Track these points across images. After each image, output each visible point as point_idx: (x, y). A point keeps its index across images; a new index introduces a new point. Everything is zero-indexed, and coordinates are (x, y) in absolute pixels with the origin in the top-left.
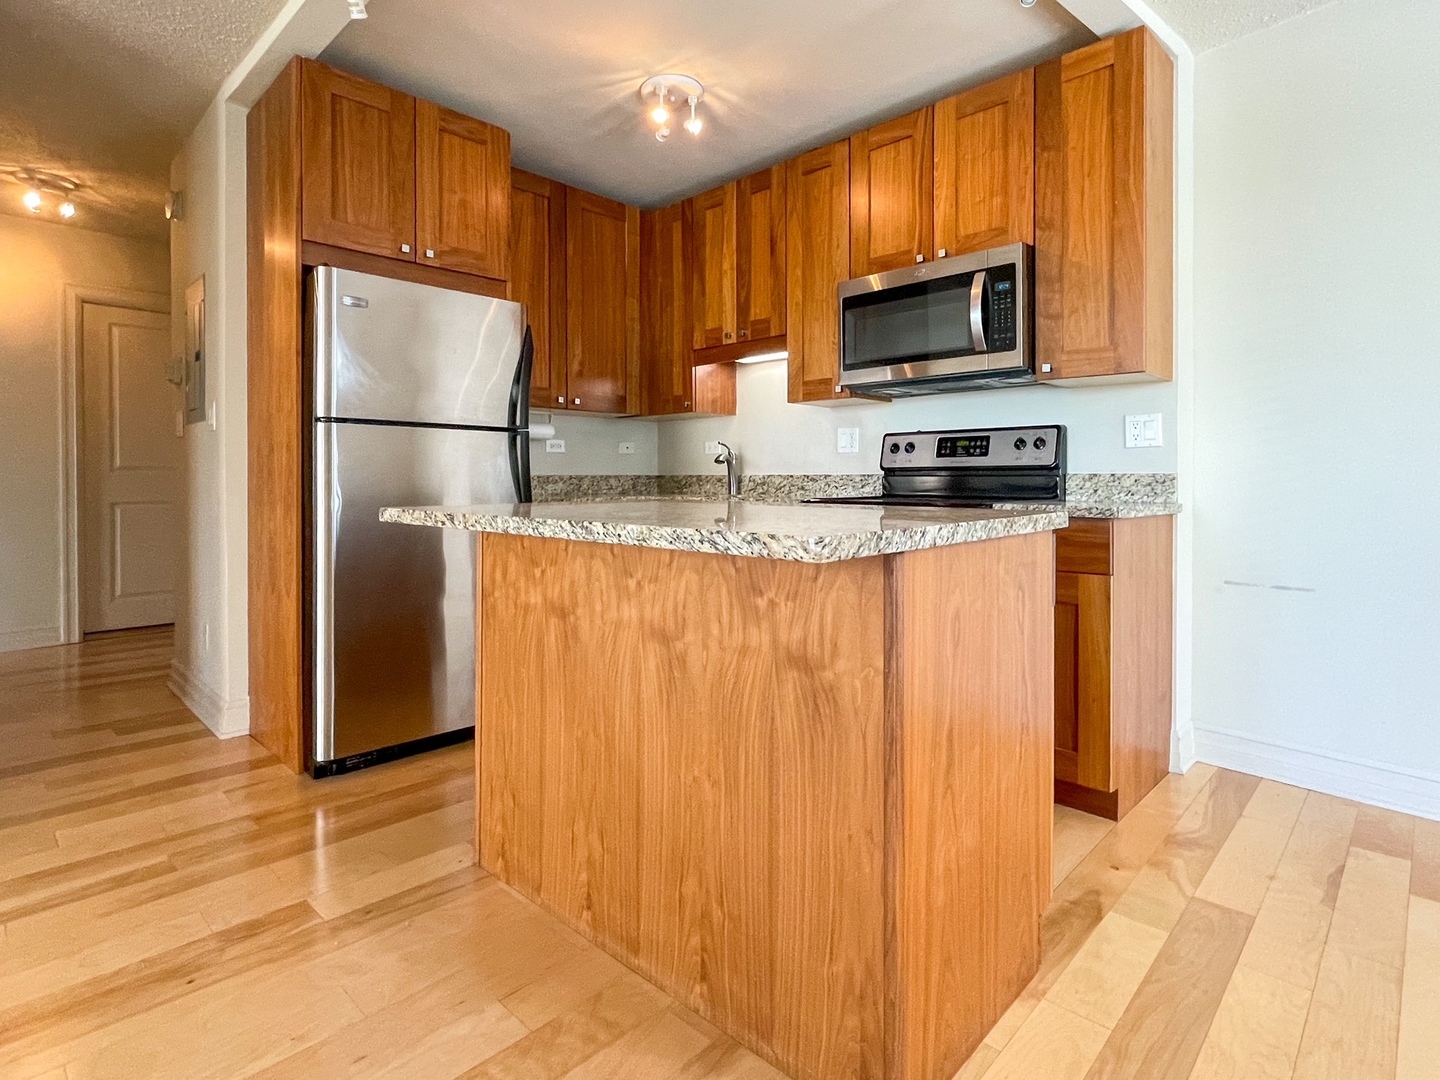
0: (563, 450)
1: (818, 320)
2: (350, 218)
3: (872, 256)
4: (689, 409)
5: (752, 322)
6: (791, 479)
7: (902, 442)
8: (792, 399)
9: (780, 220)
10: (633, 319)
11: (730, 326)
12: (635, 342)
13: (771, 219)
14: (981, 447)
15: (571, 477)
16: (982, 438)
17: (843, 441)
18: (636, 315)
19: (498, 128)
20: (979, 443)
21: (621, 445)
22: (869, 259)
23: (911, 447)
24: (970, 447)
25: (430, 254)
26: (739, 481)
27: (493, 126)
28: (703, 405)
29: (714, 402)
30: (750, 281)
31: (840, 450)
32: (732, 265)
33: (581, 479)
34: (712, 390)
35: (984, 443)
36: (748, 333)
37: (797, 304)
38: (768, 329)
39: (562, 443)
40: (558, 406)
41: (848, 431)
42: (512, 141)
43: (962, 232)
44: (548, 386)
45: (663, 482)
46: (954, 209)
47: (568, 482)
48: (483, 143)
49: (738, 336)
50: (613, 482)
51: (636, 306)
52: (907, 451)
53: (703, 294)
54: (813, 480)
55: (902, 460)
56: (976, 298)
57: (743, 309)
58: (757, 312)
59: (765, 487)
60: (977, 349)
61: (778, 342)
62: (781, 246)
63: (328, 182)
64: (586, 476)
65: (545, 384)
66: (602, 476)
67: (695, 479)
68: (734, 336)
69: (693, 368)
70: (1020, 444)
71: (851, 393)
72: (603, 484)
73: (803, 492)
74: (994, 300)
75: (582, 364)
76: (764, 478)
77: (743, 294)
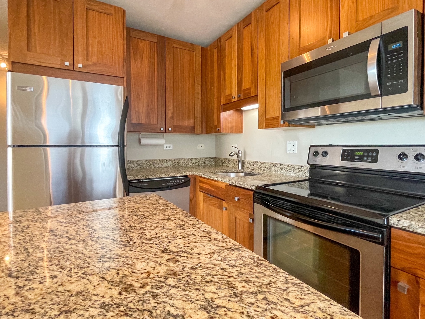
0: (171, 148)
1: (273, 86)
2: (38, 51)
3: (301, 46)
4: (219, 131)
5: (243, 90)
6: (264, 164)
7: (321, 150)
8: (260, 128)
9: (255, 38)
10: (198, 93)
11: (234, 94)
12: (199, 103)
13: (251, 38)
14: (372, 157)
15: (175, 160)
16: (373, 151)
17: (289, 147)
18: (200, 92)
19: (118, 7)
20: (370, 154)
21: (198, 145)
22: (300, 48)
23: (325, 153)
24: (364, 156)
25: (80, 66)
26: (243, 163)
27: (115, 7)
28: (226, 129)
29: (232, 128)
30: (242, 71)
31: (288, 152)
32: (235, 64)
33: (179, 160)
34: (231, 123)
35: (374, 154)
36: (242, 96)
37: (263, 79)
38: (250, 93)
39: (171, 146)
40: (161, 132)
41: (292, 142)
42: (126, 14)
43: (361, 18)
44: (156, 123)
45: (216, 160)
46: (355, 4)
47: (174, 162)
48: (111, 14)
49: (238, 97)
50: (194, 161)
51: (200, 88)
52: (323, 155)
53: (225, 79)
54: (274, 165)
55: (319, 161)
56: (372, 59)
57: (240, 84)
58: (246, 85)
59: (254, 167)
60: (372, 94)
61: (254, 99)
62: (255, 52)
63: (25, 34)
64: (182, 159)
65: (155, 122)
66: (189, 159)
67: (227, 160)
68: (236, 97)
69: (221, 113)
70: (402, 156)
71: (289, 124)
72: (190, 162)
73: (270, 171)
74: (387, 58)
75: (173, 113)
76: (253, 162)
77: (240, 77)
